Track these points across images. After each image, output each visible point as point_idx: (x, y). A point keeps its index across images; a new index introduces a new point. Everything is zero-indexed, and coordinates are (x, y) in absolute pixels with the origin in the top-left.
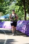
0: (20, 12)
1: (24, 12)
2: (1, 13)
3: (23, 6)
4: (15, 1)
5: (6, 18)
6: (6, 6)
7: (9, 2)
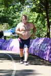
0: (39, 22)
1: (46, 24)
2: (6, 25)
3: (44, 14)
4: (30, 5)
5: (13, 34)
6: (15, 12)
7: (20, 6)
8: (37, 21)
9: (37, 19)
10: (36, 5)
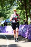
0: (22, 16)
1: (26, 16)
3: (24, 10)
6: (7, 10)
7: (10, 7)
8: (20, 15)
9: (20, 13)
10: (20, 5)
